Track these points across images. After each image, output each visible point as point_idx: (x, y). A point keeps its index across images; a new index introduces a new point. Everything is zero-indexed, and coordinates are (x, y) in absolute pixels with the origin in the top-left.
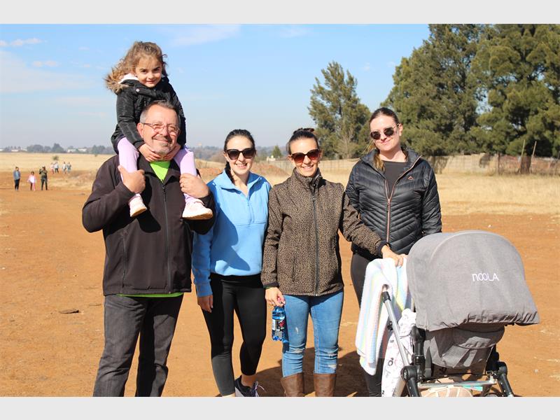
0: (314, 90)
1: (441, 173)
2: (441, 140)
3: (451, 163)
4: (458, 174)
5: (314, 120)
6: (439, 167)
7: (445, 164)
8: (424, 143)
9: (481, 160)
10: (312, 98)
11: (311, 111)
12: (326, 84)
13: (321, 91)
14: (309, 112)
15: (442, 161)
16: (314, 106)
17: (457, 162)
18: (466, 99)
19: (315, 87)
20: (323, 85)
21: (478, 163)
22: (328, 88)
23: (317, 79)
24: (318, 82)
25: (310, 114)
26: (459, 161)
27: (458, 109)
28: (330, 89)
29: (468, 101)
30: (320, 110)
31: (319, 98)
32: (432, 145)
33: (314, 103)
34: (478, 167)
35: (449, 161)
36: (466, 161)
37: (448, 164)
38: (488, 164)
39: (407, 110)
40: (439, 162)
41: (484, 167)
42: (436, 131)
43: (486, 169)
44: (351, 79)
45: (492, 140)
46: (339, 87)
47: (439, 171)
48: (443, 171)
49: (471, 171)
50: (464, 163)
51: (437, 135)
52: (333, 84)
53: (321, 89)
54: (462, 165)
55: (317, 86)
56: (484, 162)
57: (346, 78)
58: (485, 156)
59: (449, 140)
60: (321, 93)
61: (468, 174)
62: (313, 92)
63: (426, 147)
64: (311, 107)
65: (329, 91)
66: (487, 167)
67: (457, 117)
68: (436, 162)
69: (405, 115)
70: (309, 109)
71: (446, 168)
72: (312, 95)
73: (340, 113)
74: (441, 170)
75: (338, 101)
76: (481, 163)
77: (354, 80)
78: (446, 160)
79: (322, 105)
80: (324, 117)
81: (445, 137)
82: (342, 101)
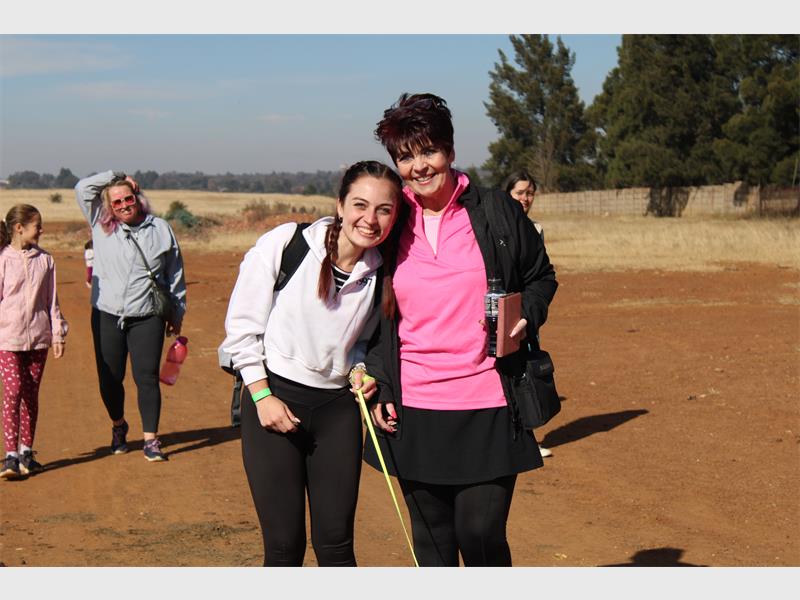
0: (496, 72)
1: (680, 216)
2: (676, 161)
3: (694, 198)
4: (703, 216)
5: (496, 125)
6: (677, 206)
7: (686, 201)
8: (648, 166)
9: (736, 193)
10: (492, 87)
11: (490, 110)
12: (518, 61)
13: (506, 73)
14: (486, 111)
15: (681, 197)
16: (495, 101)
17: (702, 197)
18: (714, 93)
19: (497, 67)
20: (512, 62)
21: (732, 197)
22: (519, 69)
23: (501, 53)
24: (504, 58)
25: (489, 115)
26: (706, 194)
27: (701, 108)
28: (524, 70)
29: (717, 94)
30: (505, 108)
31: (504, 87)
32: (662, 170)
33: (497, 95)
34: (731, 204)
35: (692, 194)
36: (716, 195)
37: (690, 200)
38: (747, 201)
39: (634, 109)
40: (677, 198)
41: (741, 205)
42: (668, 145)
43: (742, 209)
44: (564, 53)
45: (746, 160)
46: (541, 67)
47: (677, 213)
48: (683, 213)
49: (723, 212)
50: (713, 198)
51: (669, 151)
52: (529, 62)
53: (509, 69)
54: (710, 201)
55: (501, 64)
56: (740, 197)
57: (555, 51)
58: (742, 187)
59: (689, 160)
60: (508, 77)
61: (716, 216)
62: (493, 76)
63: (650, 173)
64: (491, 102)
65: (522, 75)
66: (744, 204)
67: (701, 121)
68: (673, 197)
69: (630, 119)
70: (486, 105)
71: (688, 207)
72: (492, 80)
73: (542, 114)
74: (680, 211)
75: (539, 92)
76: (736, 198)
77: (570, 55)
78: (688, 194)
79: (510, 99)
80: (512, 120)
81: (683, 155)
82: (546, 91)
